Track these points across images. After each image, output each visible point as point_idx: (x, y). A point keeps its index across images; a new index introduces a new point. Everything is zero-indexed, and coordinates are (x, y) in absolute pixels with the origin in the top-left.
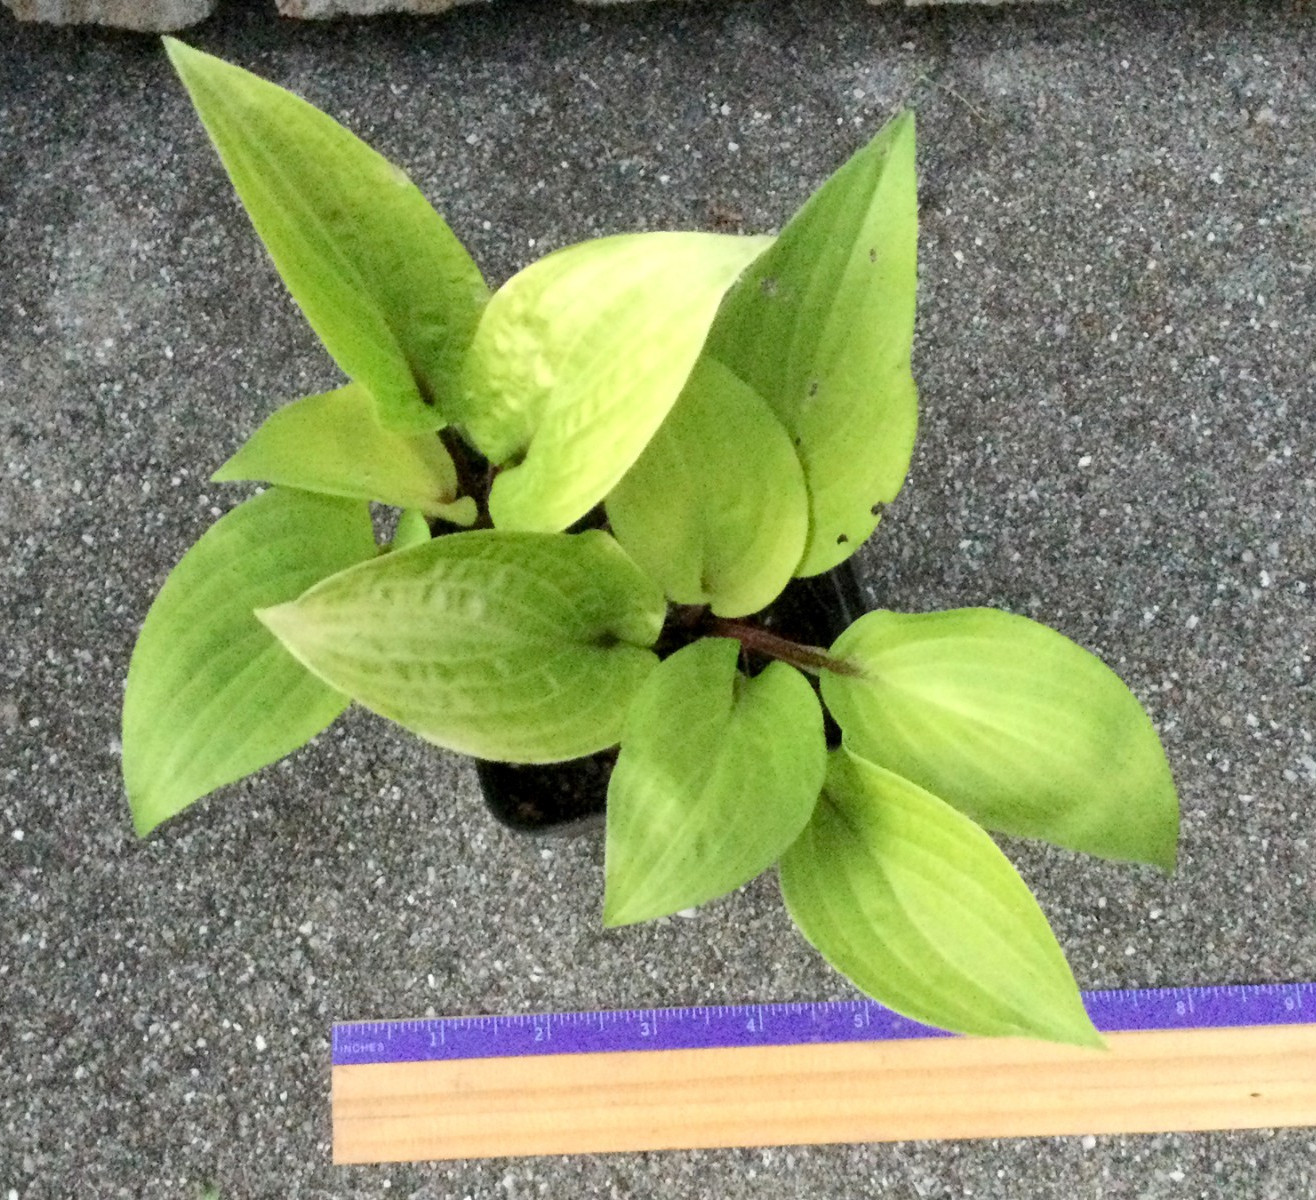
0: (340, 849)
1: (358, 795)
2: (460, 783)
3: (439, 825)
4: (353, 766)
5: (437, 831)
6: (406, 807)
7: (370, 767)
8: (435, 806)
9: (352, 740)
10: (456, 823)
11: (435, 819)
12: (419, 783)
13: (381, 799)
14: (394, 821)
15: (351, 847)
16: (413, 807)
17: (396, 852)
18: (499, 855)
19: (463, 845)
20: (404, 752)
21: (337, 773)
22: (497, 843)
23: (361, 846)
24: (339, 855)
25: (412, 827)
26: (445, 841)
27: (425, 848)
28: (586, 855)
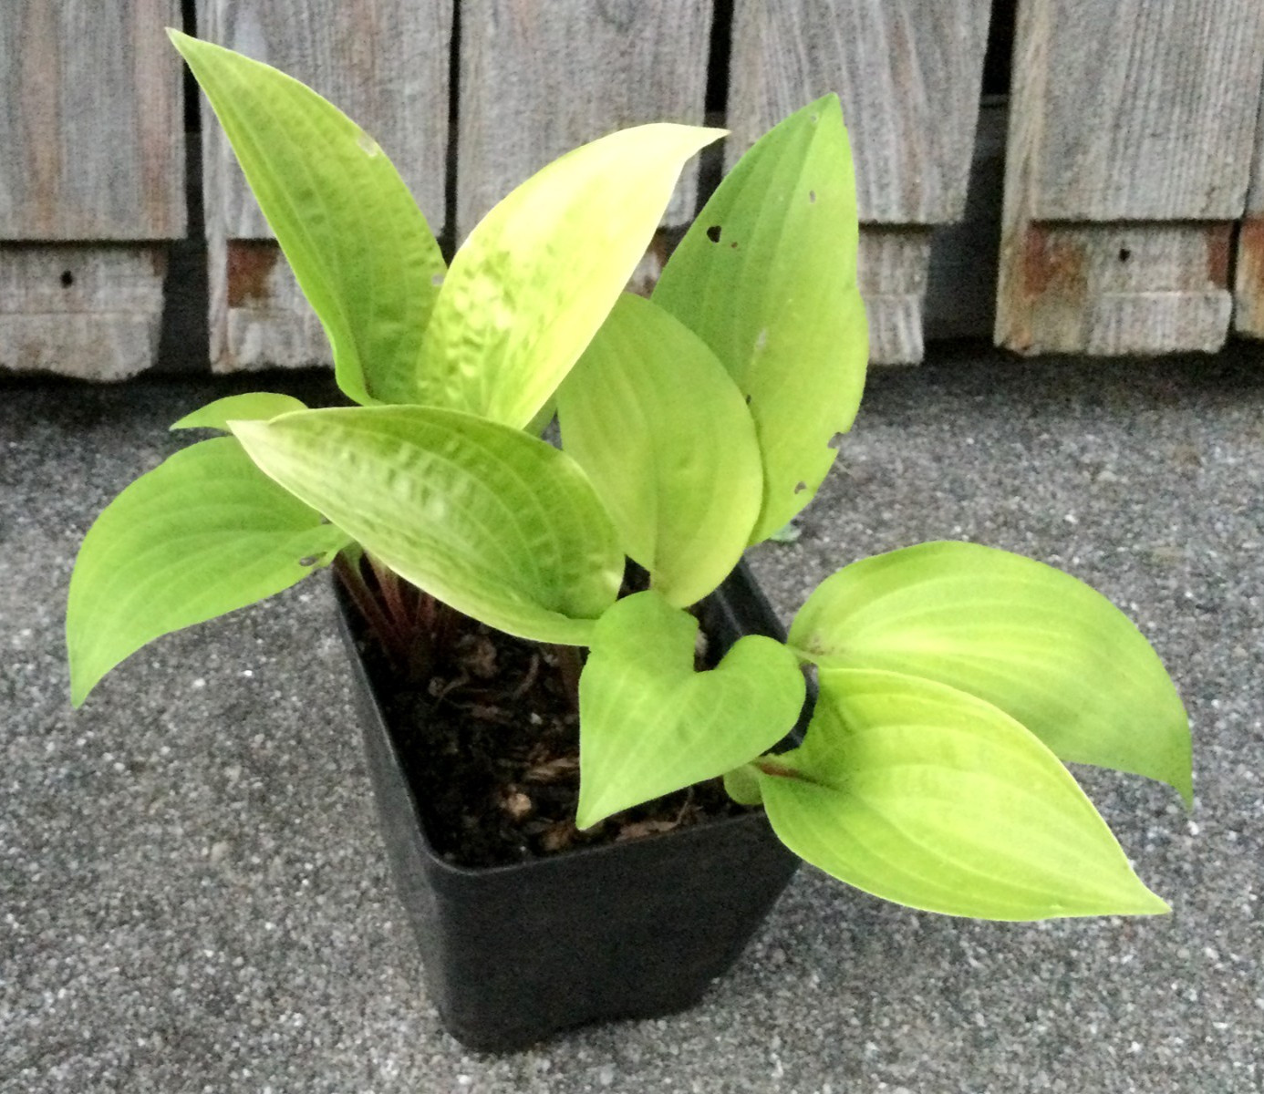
0: (234, 1075)
1: (256, 1022)
2: (368, 1011)
3: (346, 1050)
4: (252, 993)
5: (342, 1057)
6: (308, 1034)
7: (270, 994)
8: (341, 1031)
9: (252, 970)
10: (363, 1050)
11: (340, 1045)
12: (323, 1010)
13: (280, 1026)
14: (295, 1047)
15: (246, 1073)
16: (315, 1033)
17: (296, 1078)
18: (411, 1082)
19: (371, 1071)
20: (307, 980)
21: (233, 1001)
22: (409, 1069)
23: (257, 1073)
24: (232, 1080)
25: (315, 1052)
26: (350, 1066)
27: (328, 1074)
28: (508, 1080)
